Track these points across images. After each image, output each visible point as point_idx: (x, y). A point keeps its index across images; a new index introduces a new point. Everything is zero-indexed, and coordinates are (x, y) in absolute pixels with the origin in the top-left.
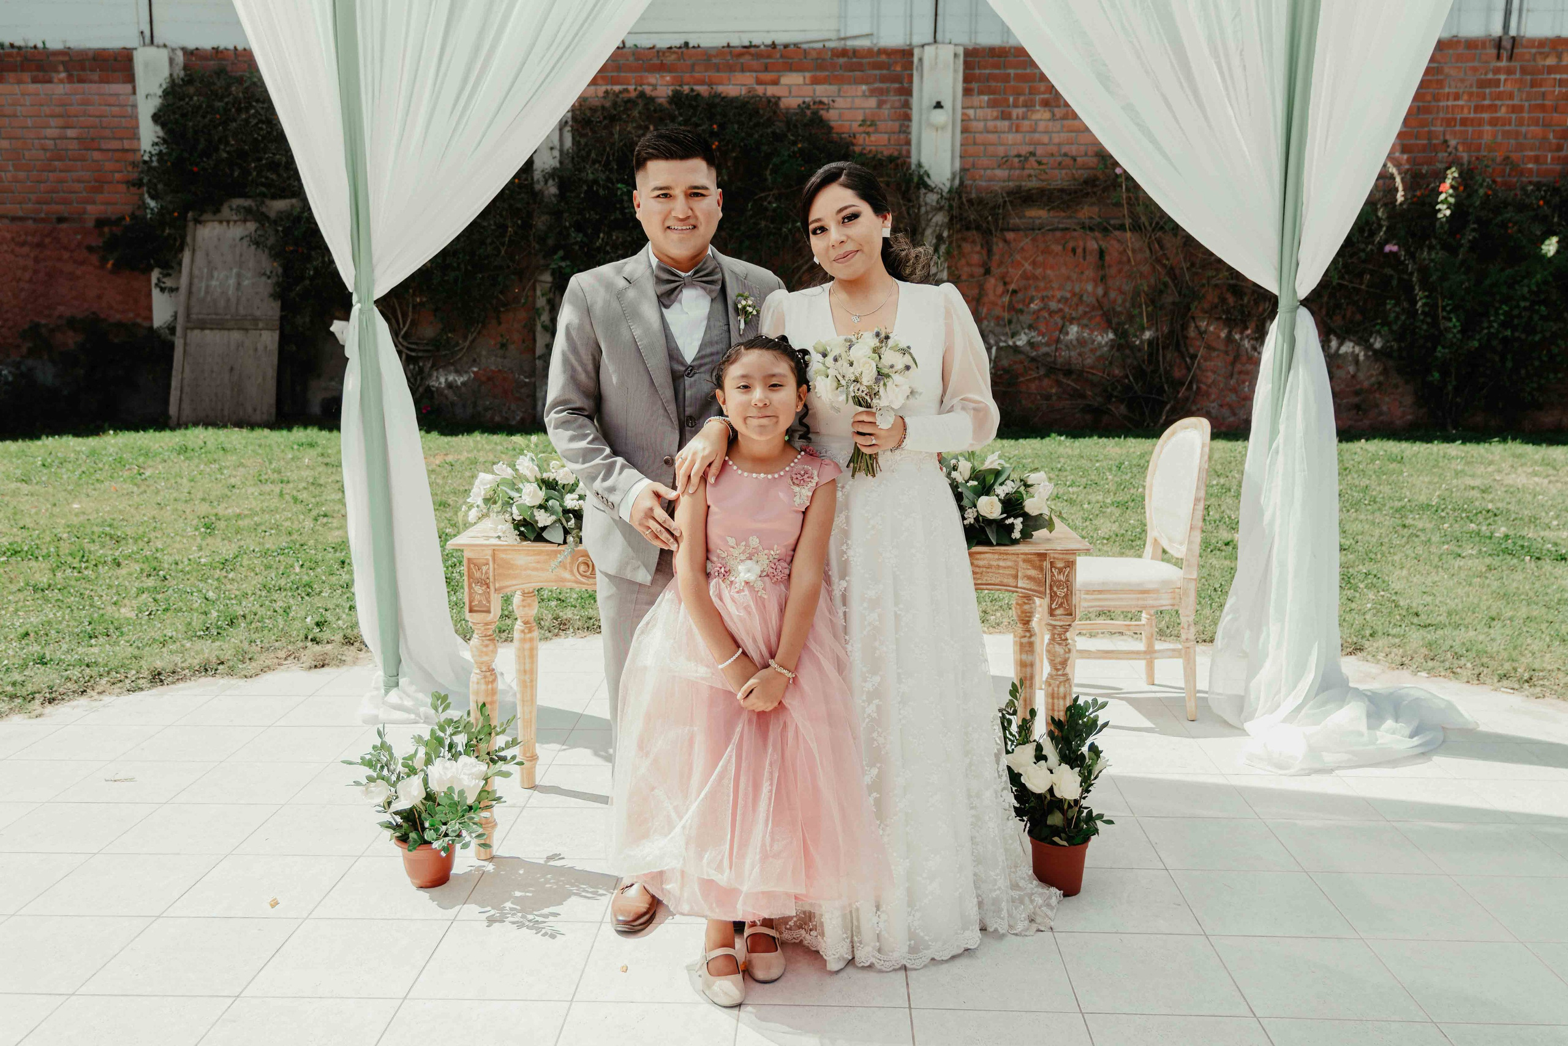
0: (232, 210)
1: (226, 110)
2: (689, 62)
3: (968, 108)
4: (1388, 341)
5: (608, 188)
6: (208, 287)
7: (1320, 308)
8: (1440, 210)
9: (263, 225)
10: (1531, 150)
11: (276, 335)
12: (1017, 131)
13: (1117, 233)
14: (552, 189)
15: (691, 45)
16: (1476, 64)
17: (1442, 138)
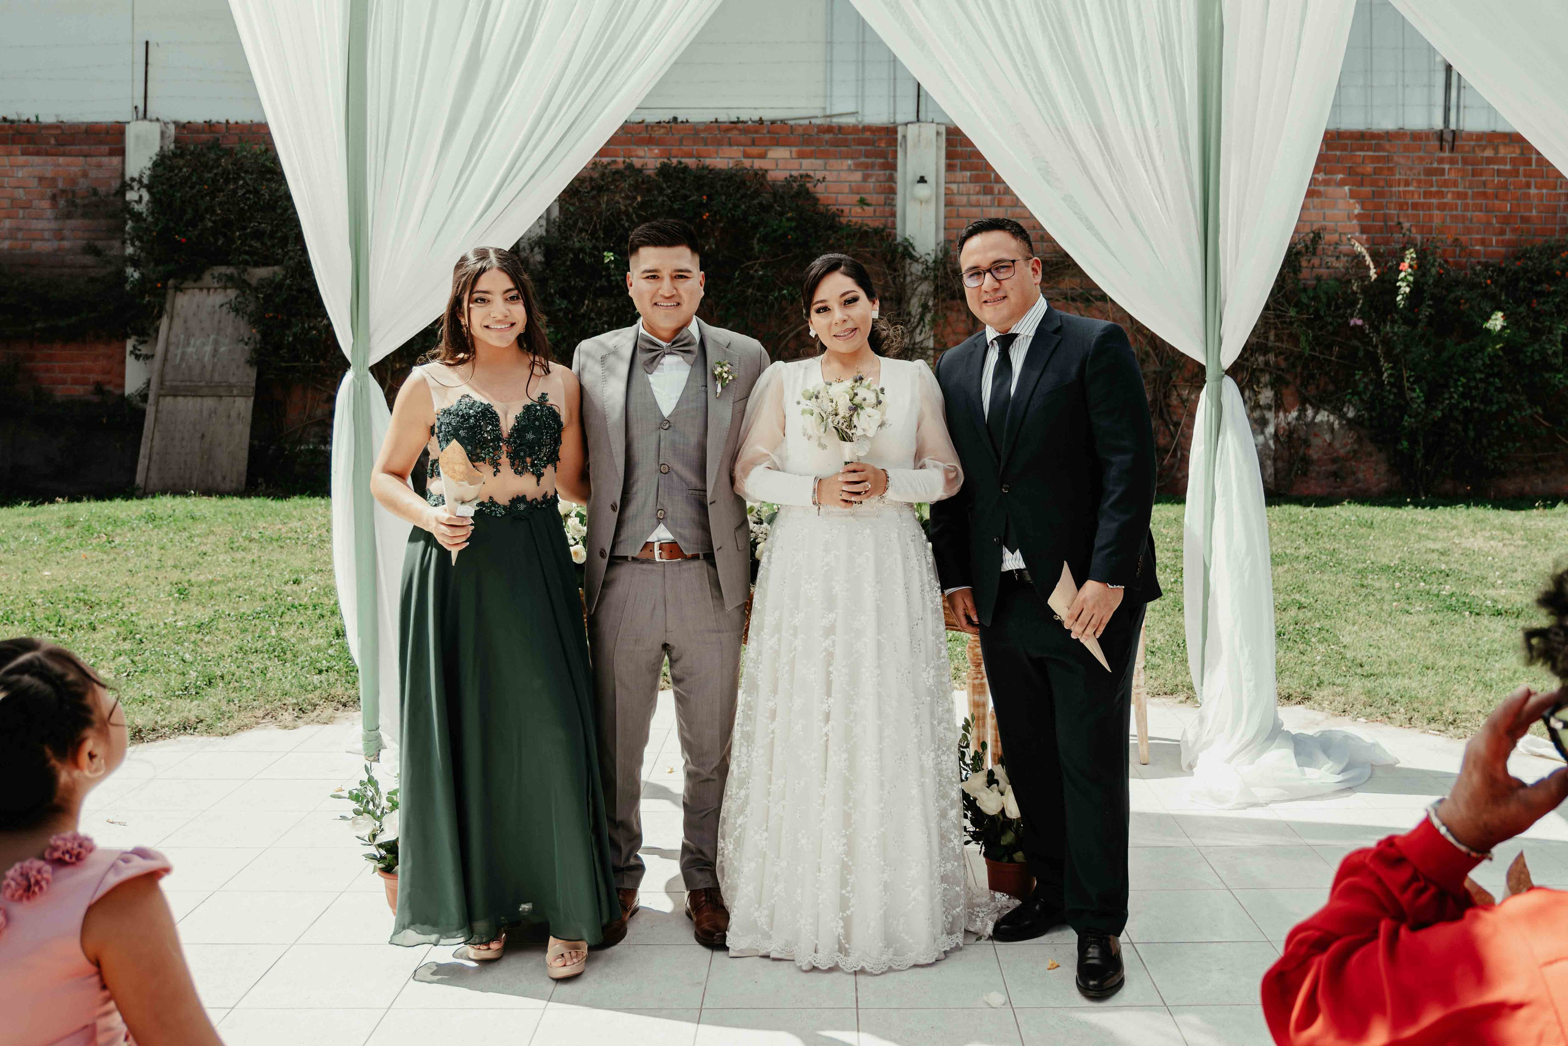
0: (214, 278)
1: (214, 181)
2: (677, 136)
3: (951, 182)
4: (1359, 411)
5: (595, 256)
6: (183, 354)
7: (1296, 377)
8: (1400, 287)
9: (244, 293)
10: (1478, 233)
11: (250, 402)
12: (999, 205)
13: (1099, 304)
14: (538, 257)
15: (679, 120)
16: (1421, 154)
17: (1396, 219)
